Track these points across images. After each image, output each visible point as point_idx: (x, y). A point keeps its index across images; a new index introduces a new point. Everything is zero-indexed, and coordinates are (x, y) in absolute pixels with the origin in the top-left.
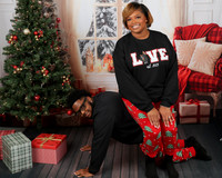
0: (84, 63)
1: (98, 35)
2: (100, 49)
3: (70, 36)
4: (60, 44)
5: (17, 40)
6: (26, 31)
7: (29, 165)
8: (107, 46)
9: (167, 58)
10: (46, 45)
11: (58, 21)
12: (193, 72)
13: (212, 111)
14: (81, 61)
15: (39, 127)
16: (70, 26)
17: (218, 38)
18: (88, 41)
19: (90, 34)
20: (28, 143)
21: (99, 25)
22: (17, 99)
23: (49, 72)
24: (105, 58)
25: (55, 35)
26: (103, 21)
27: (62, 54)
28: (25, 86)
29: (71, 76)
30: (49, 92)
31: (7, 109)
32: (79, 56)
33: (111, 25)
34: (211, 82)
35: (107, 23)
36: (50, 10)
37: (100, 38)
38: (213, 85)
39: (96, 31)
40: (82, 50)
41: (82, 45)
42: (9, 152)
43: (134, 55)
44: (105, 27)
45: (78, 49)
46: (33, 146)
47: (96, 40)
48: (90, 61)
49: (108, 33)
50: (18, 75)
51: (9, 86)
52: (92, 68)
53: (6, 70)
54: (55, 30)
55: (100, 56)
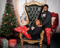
0: (21, 22)
2: (25, 18)
3: (18, 15)
4: (15, 17)
5: (5, 16)
6: (7, 14)
7: (8, 47)
10: (12, 17)
11: (15, 12)
13: (53, 34)
15: (10, 37)
16: (18, 13)
17: (54, 16)
18: (22, 16)
19: (23, 15)
20: (7, 41)
22: (5, 31)
27: (16, 19)
28: (7, 27)
29: (18, 25)
31: (2, 33)
32: (20, 20)
34: (52, 27)
36: (13, 9)
37: (25, 16)
38: (53, 27)
39: (24, 14)
41: (21, 17)
42: (3, 43)
45: (20, 18)
46: (9, 42)
48: (22, 21)
50: (5, 25)
51: (3, 27)
52: (23, 23)
53: (2, 23)
54: (14, 14)
55: (25, 20)
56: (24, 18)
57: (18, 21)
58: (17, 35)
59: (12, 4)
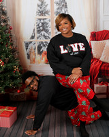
0: (29, 57)
1: (38, 38)
2: (39, 48)
3: (19, 39)
4: (12, 45)
8: (44, 46)
9: (84, 49)
10: (3, 45)
11: (11, 29)
12: (103, 63)
14: (26, 56)
16: (18, 32)
18: (31, 42)
19: (33, 37)
21: (39, 31)
23: (5, 63)
24: (43, 54)
25: (8, 38)
26: (41, 28)
27: (13, 51)
29: (20, 66)
30: (5, 77)
32: (25, 53)
33: (47, 31)
35: (44, 29)
36: (5, 21)
37: (39, 40)
39: (37, 35)
40: (27, 49)
41: (27, 45)
43: (62, 47)
44: (43, 32)
45: (24, 47)
47: (36, 42)
48: (32, 56)
49: (45, 37)
52: (34, 61)
55: (40, 53)
56: (37, 45)
57: (19, 56)
58: (17, 94)
59: (2, 7)
